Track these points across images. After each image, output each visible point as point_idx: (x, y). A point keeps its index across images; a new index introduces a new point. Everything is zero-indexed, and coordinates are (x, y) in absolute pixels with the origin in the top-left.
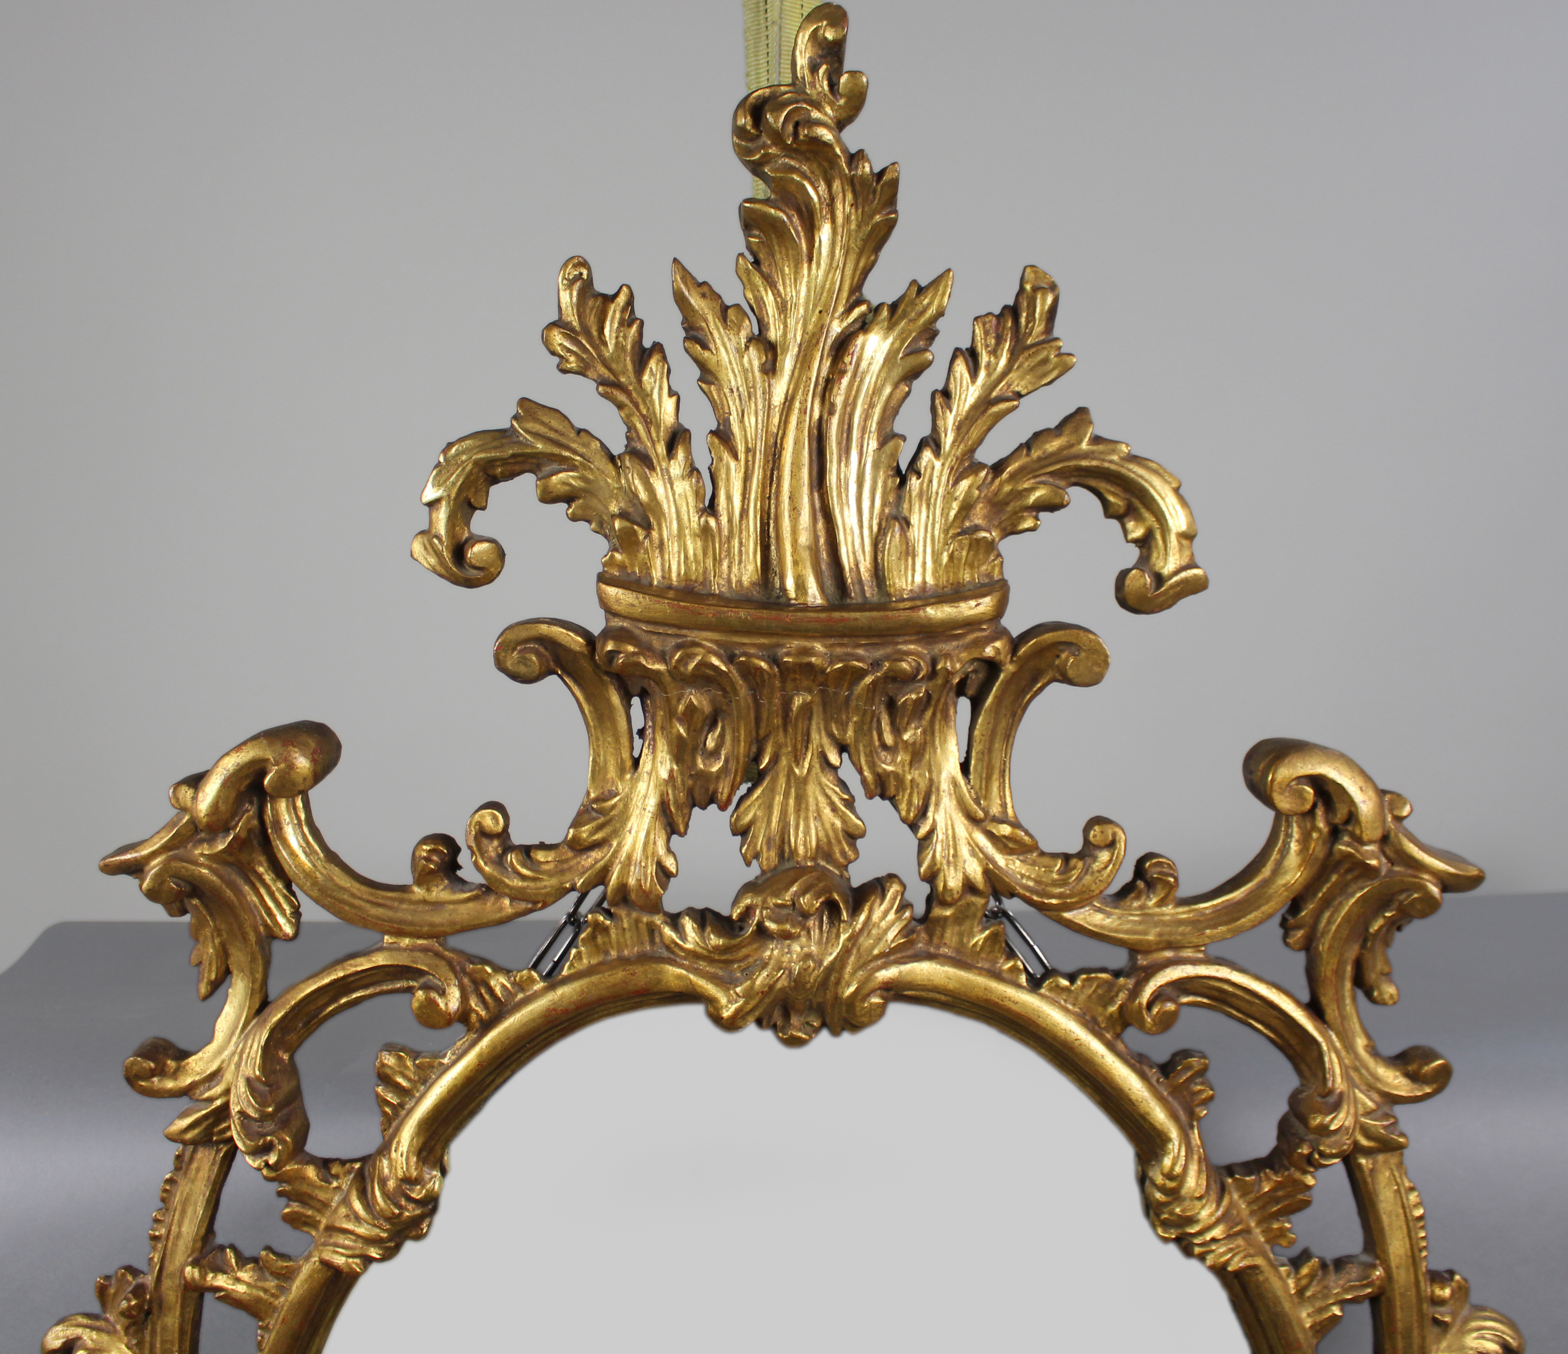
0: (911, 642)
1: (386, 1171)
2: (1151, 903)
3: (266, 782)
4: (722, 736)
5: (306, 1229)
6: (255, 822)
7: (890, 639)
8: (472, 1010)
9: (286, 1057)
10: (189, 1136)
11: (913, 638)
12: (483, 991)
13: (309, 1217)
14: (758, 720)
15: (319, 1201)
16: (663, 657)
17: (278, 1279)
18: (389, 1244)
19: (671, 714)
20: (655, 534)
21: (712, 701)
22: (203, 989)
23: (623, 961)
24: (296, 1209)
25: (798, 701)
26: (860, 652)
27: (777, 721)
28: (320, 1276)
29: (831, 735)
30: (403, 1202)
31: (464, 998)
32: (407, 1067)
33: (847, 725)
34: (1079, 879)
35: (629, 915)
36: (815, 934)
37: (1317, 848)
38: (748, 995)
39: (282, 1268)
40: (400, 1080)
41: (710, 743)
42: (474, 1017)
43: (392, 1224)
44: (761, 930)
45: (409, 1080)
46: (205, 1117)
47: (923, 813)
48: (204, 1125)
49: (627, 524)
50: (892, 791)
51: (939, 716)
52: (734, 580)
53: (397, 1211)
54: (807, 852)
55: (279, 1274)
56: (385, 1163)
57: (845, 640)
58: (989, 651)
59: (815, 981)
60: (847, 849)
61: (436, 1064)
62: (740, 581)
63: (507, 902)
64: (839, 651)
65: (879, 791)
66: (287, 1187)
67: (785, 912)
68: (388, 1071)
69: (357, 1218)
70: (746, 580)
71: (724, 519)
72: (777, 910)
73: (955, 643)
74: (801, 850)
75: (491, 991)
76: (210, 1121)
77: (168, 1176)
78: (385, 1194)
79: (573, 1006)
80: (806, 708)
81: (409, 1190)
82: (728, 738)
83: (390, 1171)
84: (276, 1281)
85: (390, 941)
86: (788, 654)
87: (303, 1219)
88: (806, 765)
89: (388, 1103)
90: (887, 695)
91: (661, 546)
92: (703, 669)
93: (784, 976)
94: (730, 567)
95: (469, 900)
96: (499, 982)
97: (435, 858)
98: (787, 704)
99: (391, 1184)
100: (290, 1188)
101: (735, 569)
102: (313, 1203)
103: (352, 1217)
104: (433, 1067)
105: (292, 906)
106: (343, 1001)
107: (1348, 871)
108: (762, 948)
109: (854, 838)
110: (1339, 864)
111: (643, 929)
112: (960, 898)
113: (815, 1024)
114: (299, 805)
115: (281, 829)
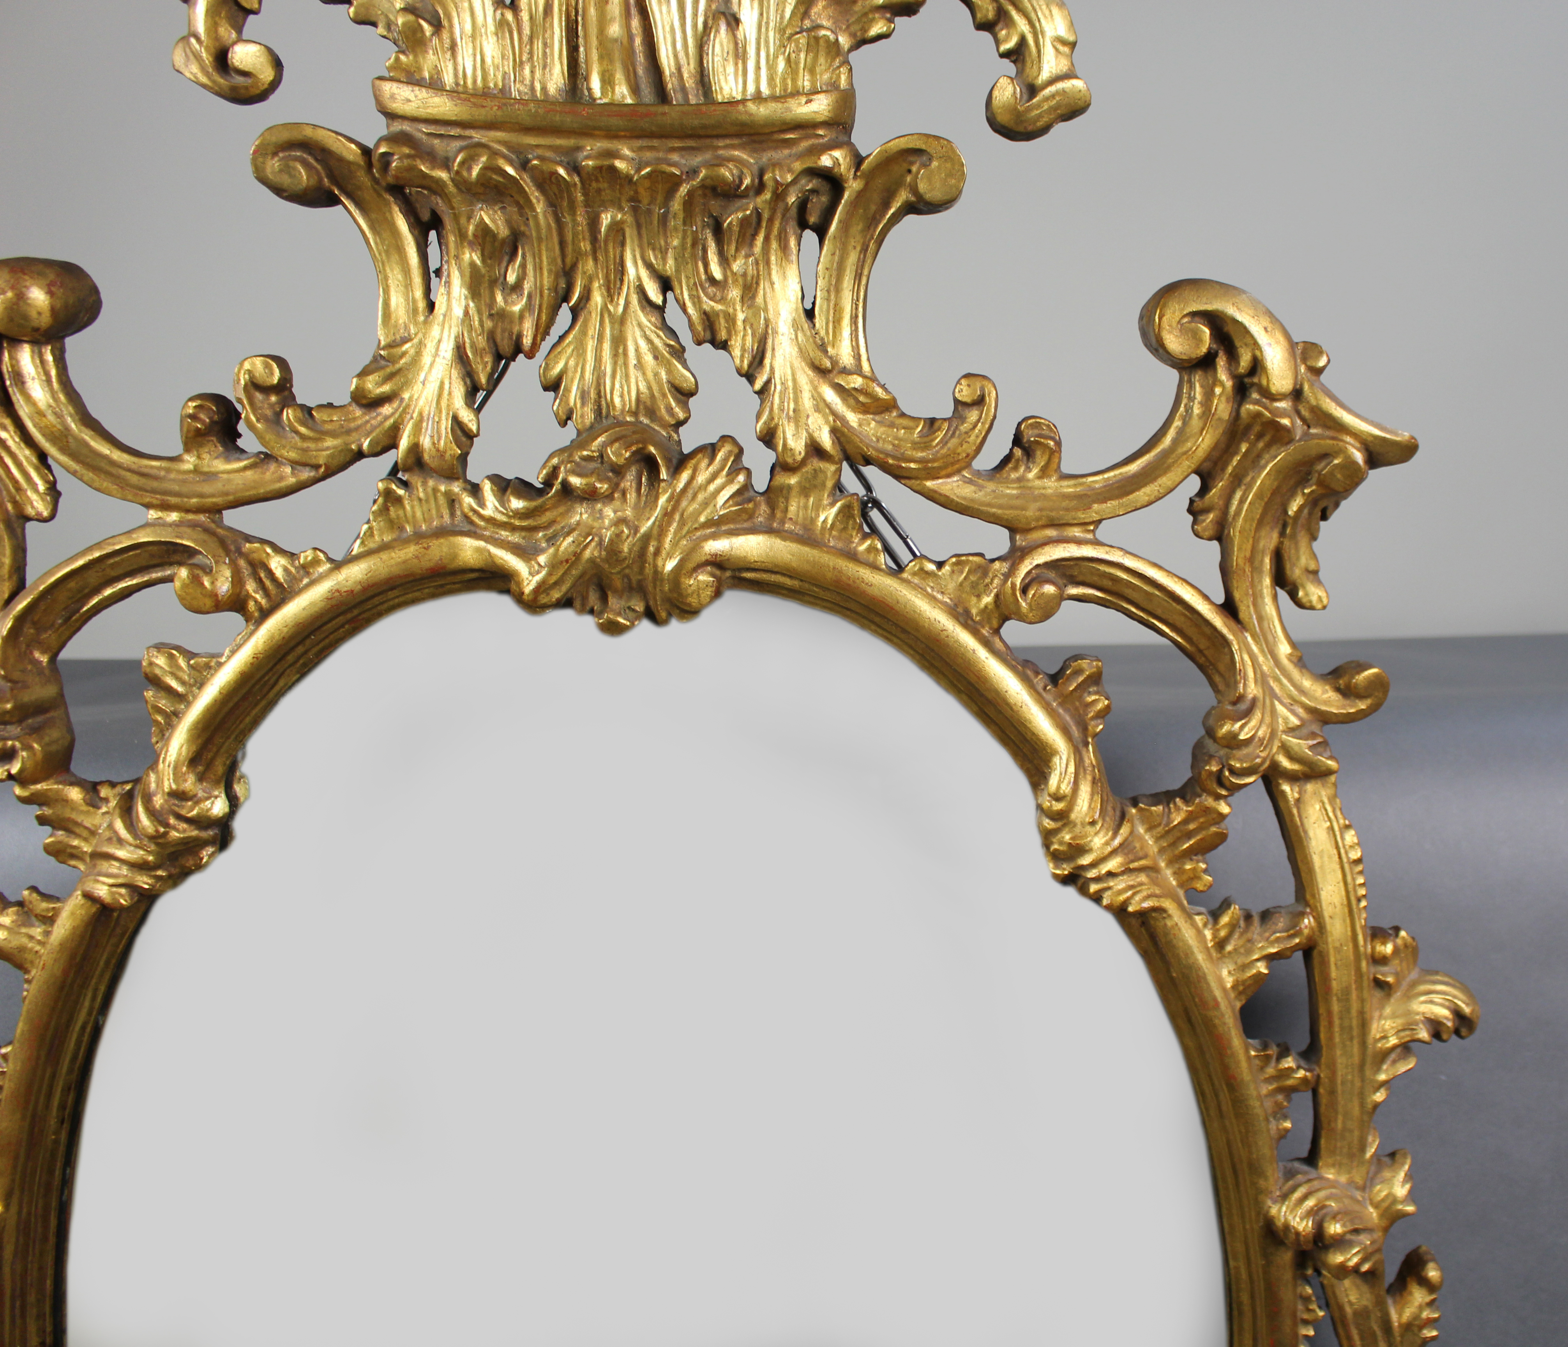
0: (733, 147)
1: (153, 786)
2: (1031, 475)
4: (523, 266)
5: (73, 863)
7: (708, 141)
8: (248, 596)
9: (44, 659)
11: (736, 141)
12: (262, 575)
13: (75, 847)
14: (562, 244)
15: (86, 828)
16: (446, 164)
17: (45, 923)
18: (160, 873)
19: (462, 235)
20: (445, 35)
21: (509, 222)
23: (419, 536)
24: (60, 838)
25: (606, 219)
26: (675, 157)
27: (585, 246)
28: (83, 912)
29: (649, 266)
30: (172, 821)
31: (237, 580)
32: (180, 668)
33: (666, 252)
34: (944, 442)
35: (424, 484)
36: (631, 496)
37: (1223, 408)
38: (553, 566)
39: (48, 910)
40: (174, 684)
41: (511, 278)
42: (251, 605)
43: (157, 844)
44: (567, 490)
45: (183, 683)
47: (758, 359)
49: (411, 18)
50: (723, 335)
51: (774, 245)
52: (538, 87)
53: (162, 830)
54: (624, 405)
55: (44, 917)
56: (153, 777)
57: (655, 143)
58: (826, 161)
59: (630, 550)
60: (673, 404)
61: (213, 664)
62: (544, 89)
63: (288, 470)
64: (648, 155)
65: (708, 336)
66: (47, 811)
67: (592, 465)
68: (158, 671)
69: (121, 842)
70: (552, 89)
71: (525, 16)
72: (583, 463)
73: (786, 152)
74: (617, 401)
75: (271, 574)
78: (149, 810)
79: (359, 587)
80: (617, 228)
81: (178, 806)
82: (530, 267)
83: (158, 786)
84: (43, 927)
85: (155, 516)
86: (588, 158)
87: (69, 850)
88: (622, 302)
89: (160, 711)
90: (711, 216)
91: (453, 47)
92: (489, 174)
93: (593, 544)
94: (532, 72)
95: (245, 468)
96: (277, 564)
97: (202, 416)
98: (594, 223)
99: (158, 799)
100: (51, 811)
101: (538, 75)
102: (77, 830)
103: (115, 839)
104: (210, 668)
105: (47, 481)
106: (108, 592)
107: (1260, 436)
108: (569, 512)
109: (684, 394)
110: (1248, 428)
111: (442, 500)
112: (804, 462)
113: (637, 609)
114: (48, 358)
115: (23, 383)
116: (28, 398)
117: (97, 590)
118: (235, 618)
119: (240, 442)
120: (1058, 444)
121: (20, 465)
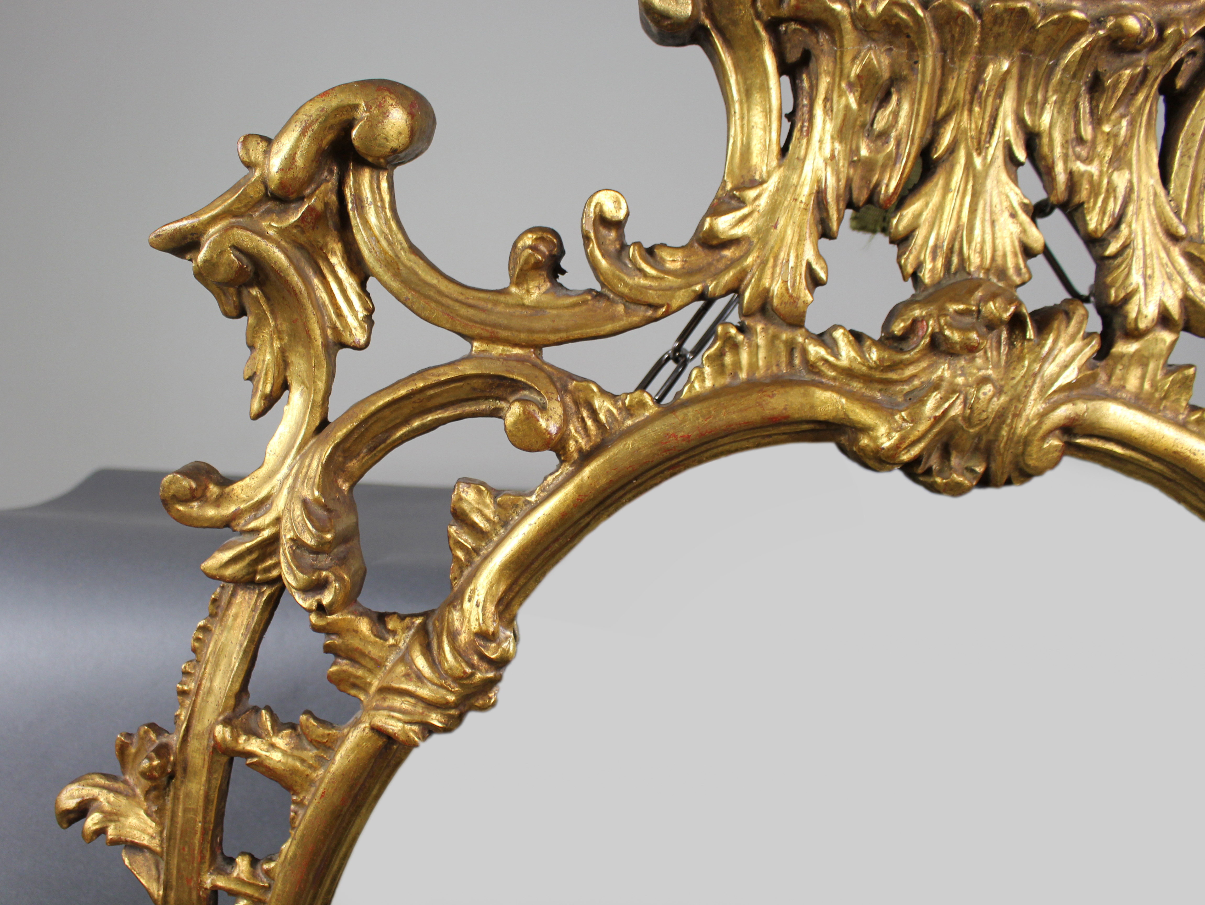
1: (457, 624)
3: (354, 133)
4: (895, 112)
5: (353, 692)
6: (334, 198)
8: (571, 437)
9: (345, 487)
10: (229, 572)
12: (585, 414)
13: (358, 677)
14: (942, 91)
15: (372, 659)
17: (318, 749)
18: (452, 712)
19: (837, 75)
21: (894, 65)
22: (256, 405)
23: (755, 385)
24: (345, 668)
25: (992, 70)
27: (965, 95)
28: (369, 745)
29: (1020, 121)
30: (476, 661)
31: (566, 420)
32: (486, 504)
33: (1043, 108)
35: (765, 329)
36: (993, 357)
38: (915, 423)
39: (323, 736)
40: (477, 519)
41: (881, 124)
42: (572, 445)
43: (462, 686)
44: (937, 342)
45: (488, 519)
46: (250, 551)
47: (1117, 224)
48: (248, 559)
50: (1082, 197)
53: (469, 670)
54: (980, 264)
55: (319, 742)
56: (456, 615)
60: (1021, 265)
61: (520, 503)
63: (621, 308)
66: (336, 640)
67: (968, 320)
68: (466, 507)
69: (420, 678)
72: (958, 318)
74: (974, 261)
75: (594, 414)
76: (254, 556)
77: (201, 623)
78: (455, 650)
79: (697, 432)
81: (484, 647)
82: (904, 114)
83: (462, 624)
84: (315, 751)
85: (480, 348)
87: (352, 680)
88: (989, 156)
89: (462, 547)
90: (1095, 71)
92: (894, 11)
93: (959, 402)
95: (568, 307)
96: (601, 406)
97: (542, 248)
98: (979, 72)
99: (463, 638)
100: (341, 641)
102: (363, 662)
103: (413, 676)
104: (517, 506)
105: (366, 309)
106: (416, 424)
108: (933, 367)
111: (782, 347)
112: (1150, 329)
113: (977, 469)
114: (384, 185)
115: (362, 207)
117: (407, 421)
118: (550, 457)
119: (561, 279)
121: (343, 291)
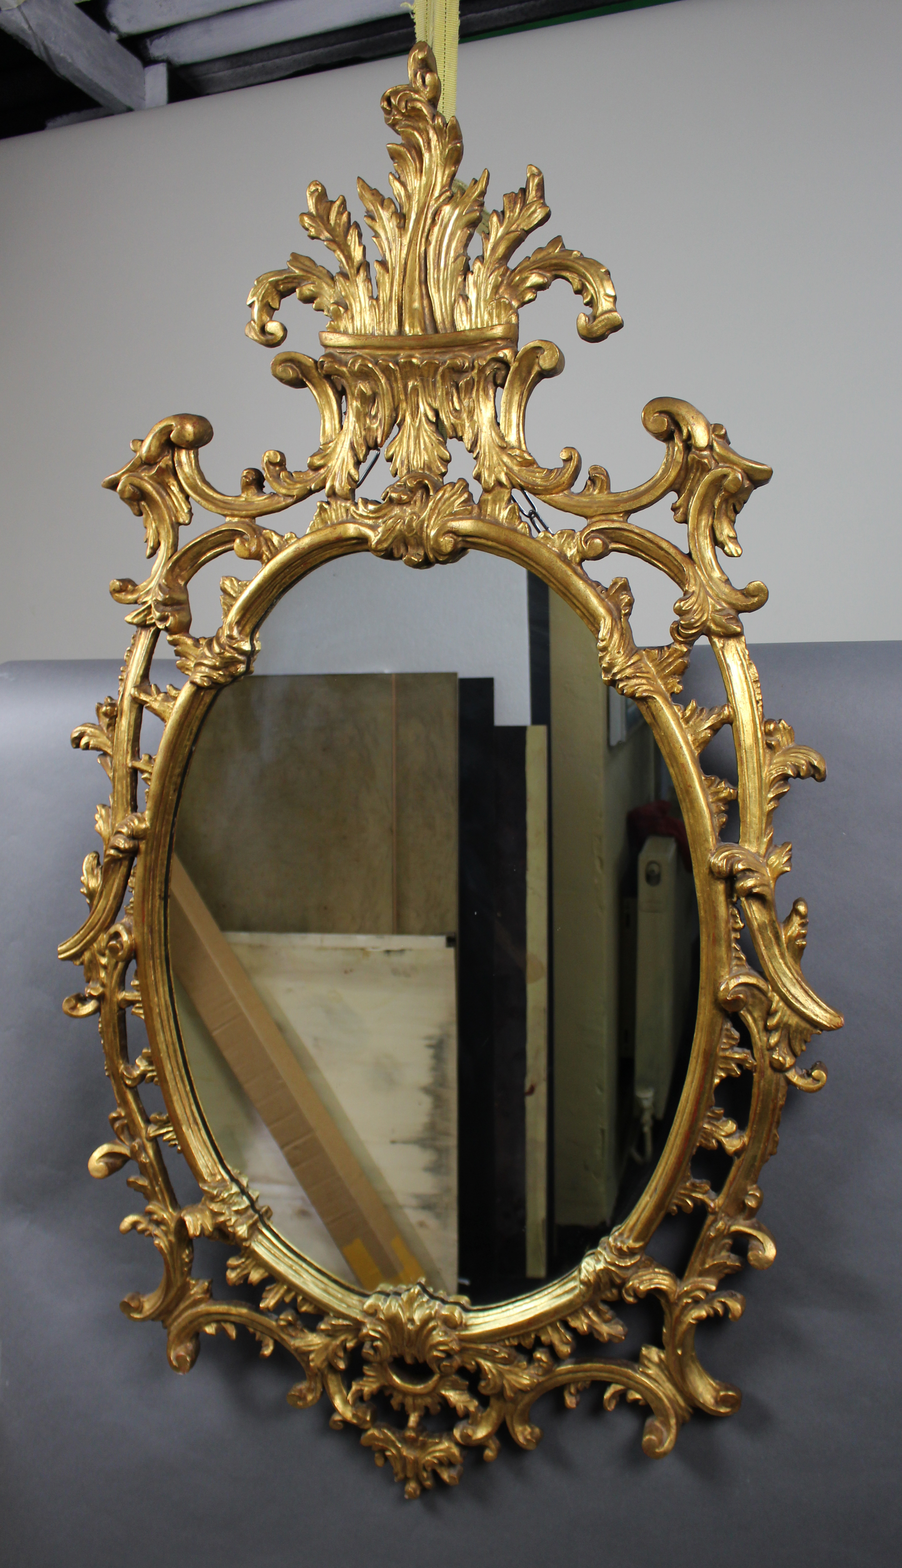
0: (462, 351)
2: (595, 493)
3: (171, 436)
4: (378, 407)
5: (187, 673)
6: (170, 462)
7: (450, 349)
8: (263, 553)
9: (182, 583)
10: (135, 621)
11: (462, 348)
12: (269, 544)
13: (188, 665)
14: (393, 396)
15: (193, 656)
16: (346, 365)
17: (174, 700)
18: (221, 672)
19: (353, 395)
20: (349, 313)
21: (372, 389)
22: (148, 552)
23: (333, 525)
24: (184, 662)
25: (410, 384)
26: (437, 356)
27: (402, 397)
28: (190, 690)
29: (429, 405)
30: (227, 648)
31: (259, 546)
32: (234, 585)
34: (555, 478)
35: (336, 503)
36: (418, 503)
37: (679, 457)
38: (384, 533)
39: (176, 694)
40: (231, 592)
41: (373, 413)
42: (264, 557)
43: (220, 657)
44: (391, 500)
45: (235, 592)
46: (143, 611)
47: (475, 443)
48: (142, 615)
49: (335, 306)
50: (460, 434)
51: (481, 393)
52: (386, 331)
53: (223, 651)
54: (418, 465)
55: (175, 697)
57: (429, 350)
58: (501, 354)
59: (417, 526)
60: (439, 465)
61: (246, 582)
62: (389, 332)
63: (282, 499)
64: (427, 356)
65: (454, 435)
66: (179, 648)
68: (226, 588)
69: (206, 657)
70: (392, 333)
71: (381, 302)
72: (397, 488)
73: (484, 352)
74: (415, 463)
75: (272, 542)
76: (146, 612)
77: (128, 649)
80: (415, 388)
81: (230, 642)
82: (380, 407)
83: (223, 634)
84: (174, 702)
85: (228, 519)
86: (401, 358)
87: (186, 666)
88: (418, 421)
89: (225, 604)
90: (454, 381)
91: (353, 317)
92: (362, 367)
93: (401, 524)
94: (384, 326)
95: (265, 499)
96: (275, 539)
97: (249, 477)
98: (405, 387)
100: (181, 649)
101: (386, 327)
102: (190, 657)
105: (188, 508)
106: (209, 554)
107: (697, 470)
108: (392, 510)
109: (446, 462)
110: (692, 465)
111: (343, 510)
112: (493, 487)
113: (421, 553)
114: (192, 456)
115: (182, 466)
116: (183, 471)
117: (205, 553)
118: (258, 562)
119: (264, 488)
120: (607, 476)
121: (178, 501)
